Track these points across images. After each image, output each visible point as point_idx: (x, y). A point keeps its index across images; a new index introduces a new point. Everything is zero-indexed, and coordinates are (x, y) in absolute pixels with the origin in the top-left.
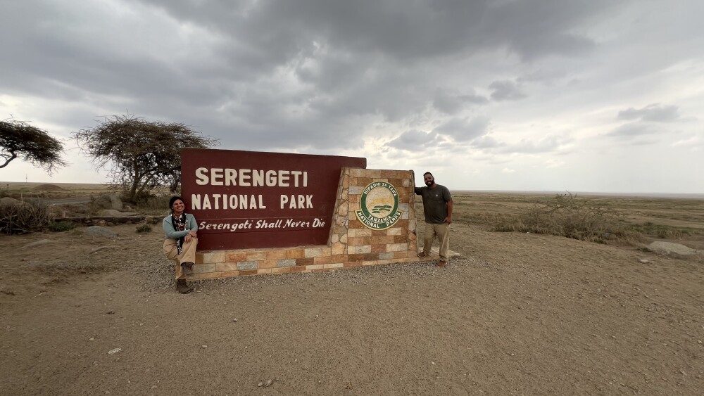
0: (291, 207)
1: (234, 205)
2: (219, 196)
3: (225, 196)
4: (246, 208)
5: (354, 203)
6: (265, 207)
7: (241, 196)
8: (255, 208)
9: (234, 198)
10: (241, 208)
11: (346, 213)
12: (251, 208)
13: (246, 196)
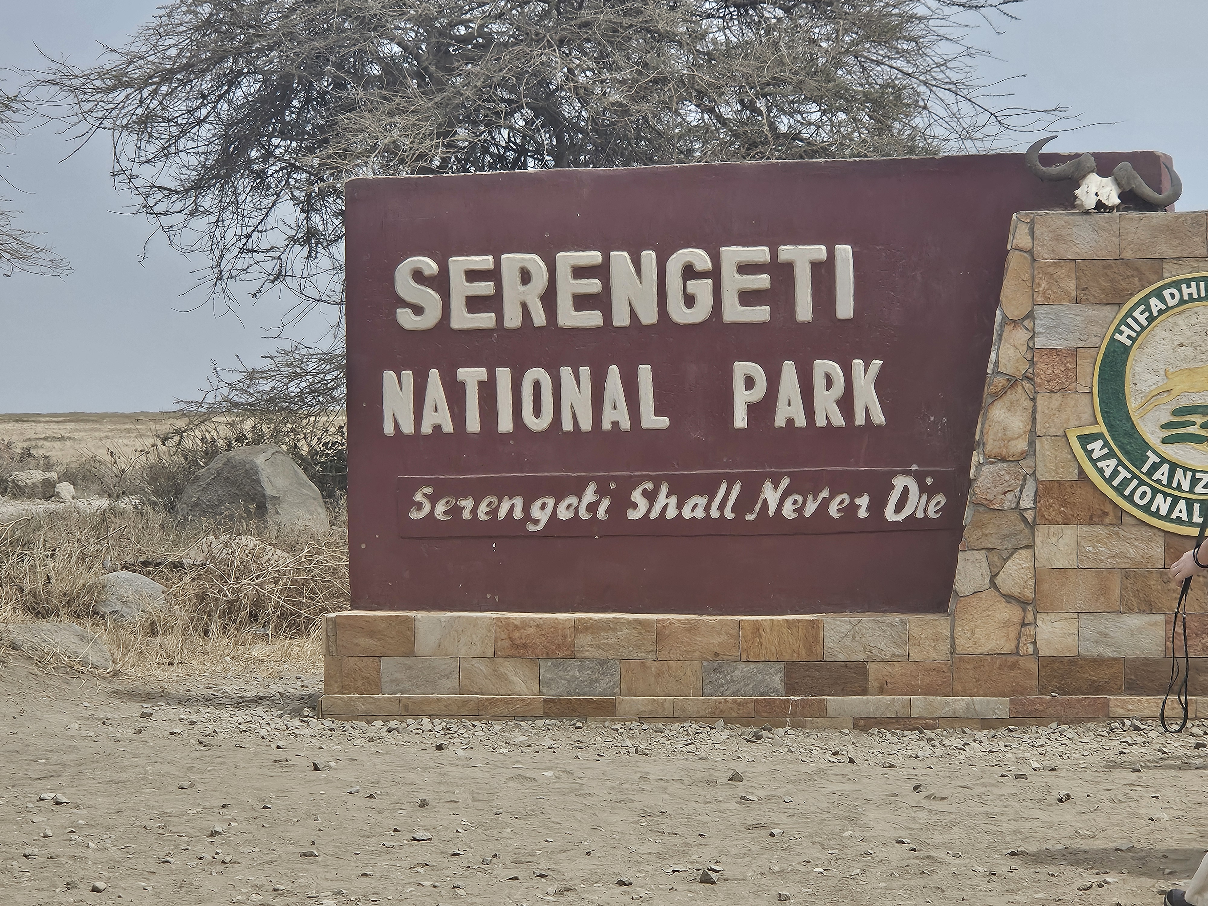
0: (780, 422)
1: (537, 412)
2: (481, 373)
3: (504, 375)
4: (586, 425)
5: (1063, 390)
6: (664, 422)
7: (566, 372)
8: (626, 424)
9: (537, 386)
10: (567, 426)
11: (1022, 445)
12: (606, 425)
13: (585, 371)
